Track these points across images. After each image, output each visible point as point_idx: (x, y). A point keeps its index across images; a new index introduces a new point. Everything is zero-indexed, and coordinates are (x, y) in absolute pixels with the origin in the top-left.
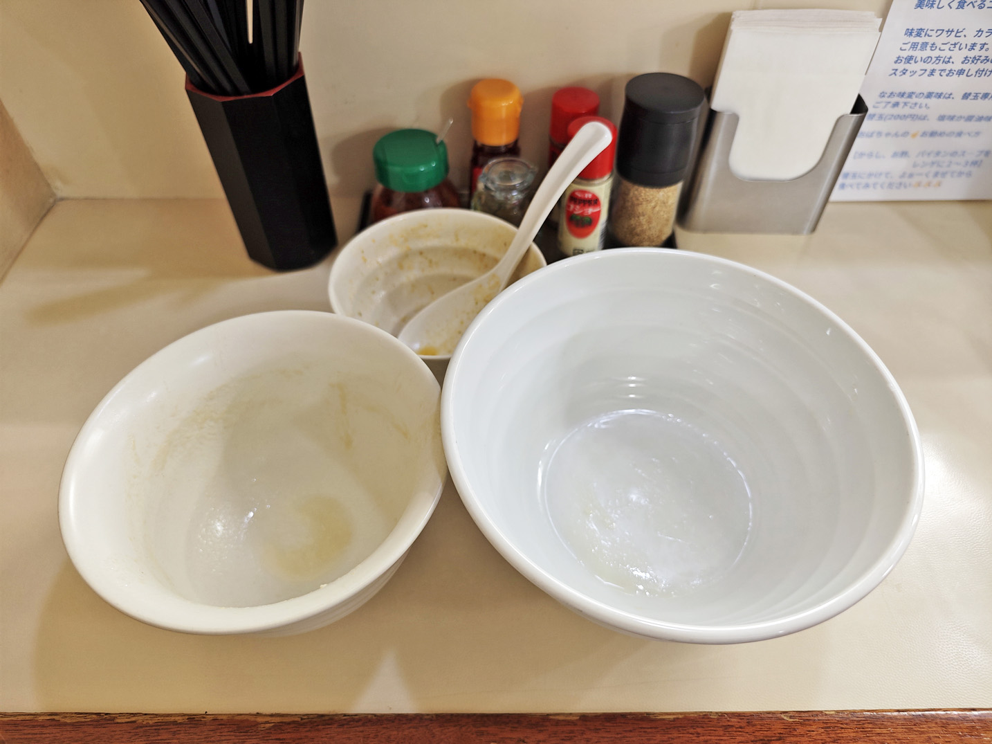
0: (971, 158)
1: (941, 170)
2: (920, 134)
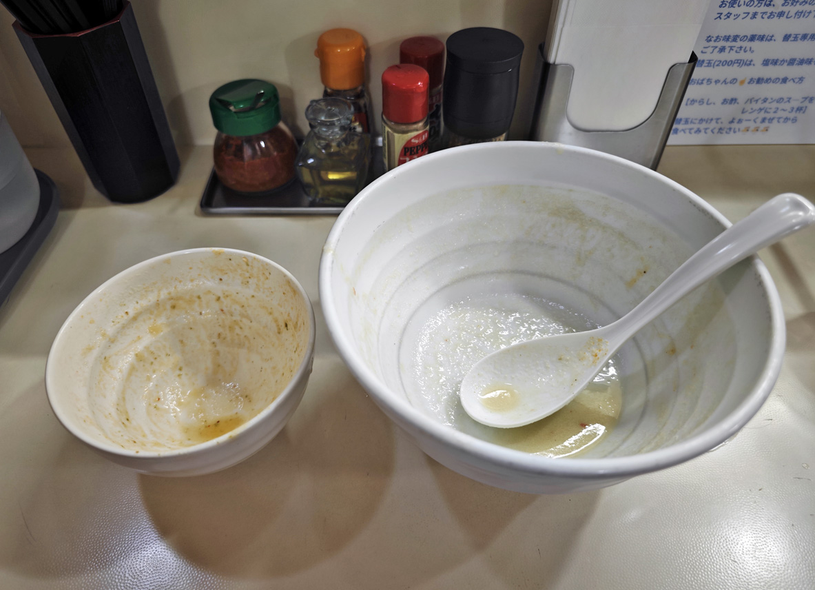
0: (795, 104)
1: (768, 116)
2: (748, 80)
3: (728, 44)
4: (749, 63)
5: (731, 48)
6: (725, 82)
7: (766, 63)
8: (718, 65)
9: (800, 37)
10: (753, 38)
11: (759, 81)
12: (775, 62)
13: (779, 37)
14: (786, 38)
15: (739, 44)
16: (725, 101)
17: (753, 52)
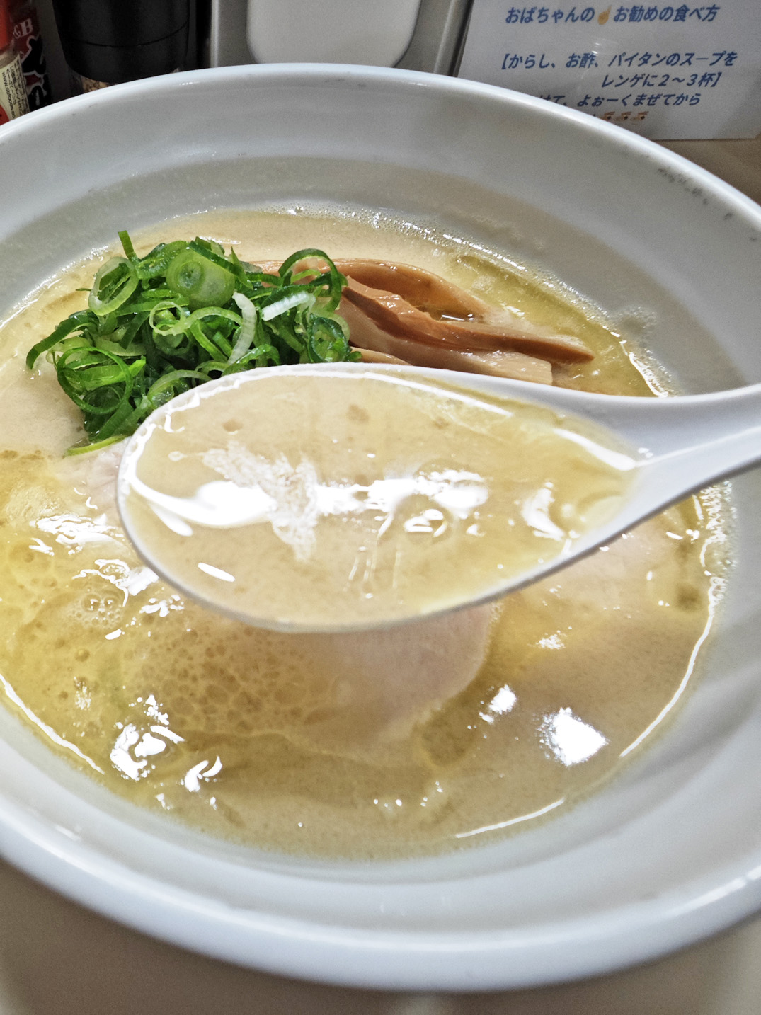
0: (700, 68)
1: (649, 92)
2: (614, 13)
6: (572, 15)
11: (635, 14)
16: (573, 60)
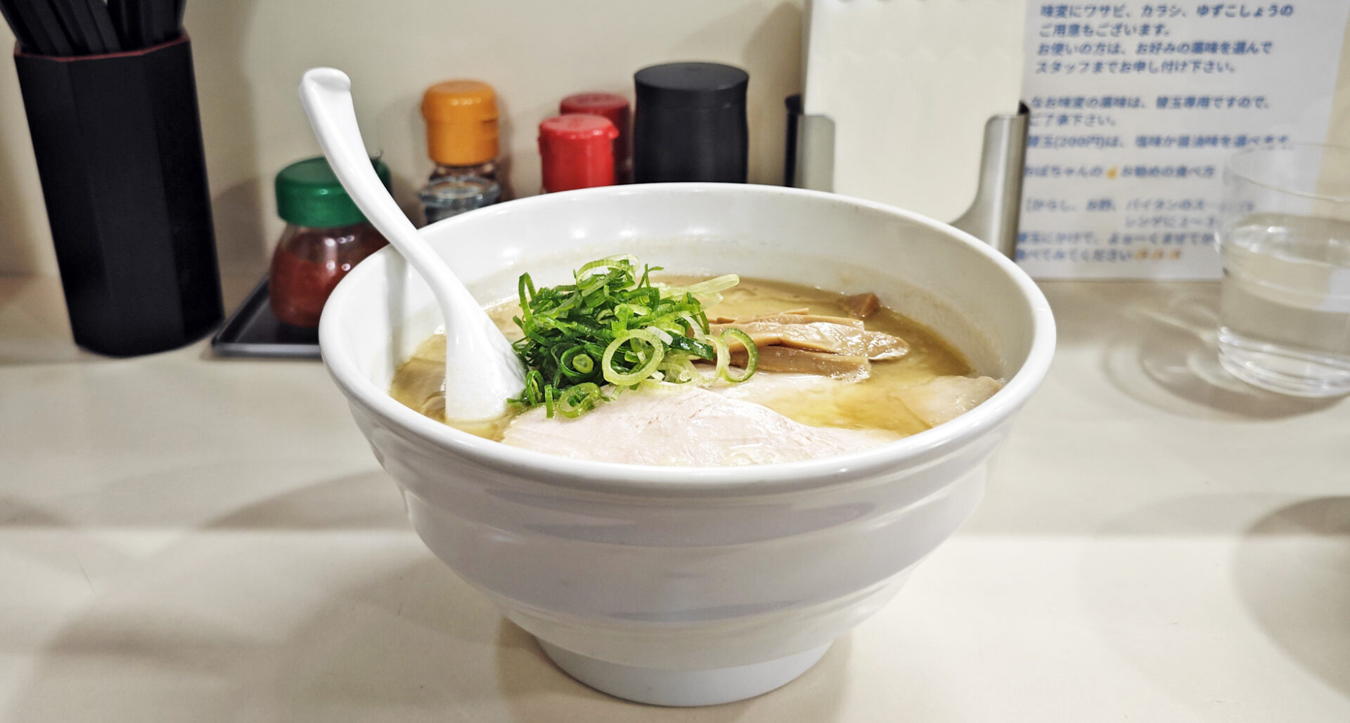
1: (1174, 232)
2: (1120, 171)
3: (1071, 111)
4: (1114, 142)
5: (1078, 118)
6: (1082, 172)
7: (1142, 142)
8: (1063, 145)
9: (1182, 102)
10: (1107, 102)
11: (1140, 171)
12: (1157, 141)
13: (1151, 102)
14: (1162, 102)
15: (1086, 111)
16: (1092, 205)
17: (1113, 123)
